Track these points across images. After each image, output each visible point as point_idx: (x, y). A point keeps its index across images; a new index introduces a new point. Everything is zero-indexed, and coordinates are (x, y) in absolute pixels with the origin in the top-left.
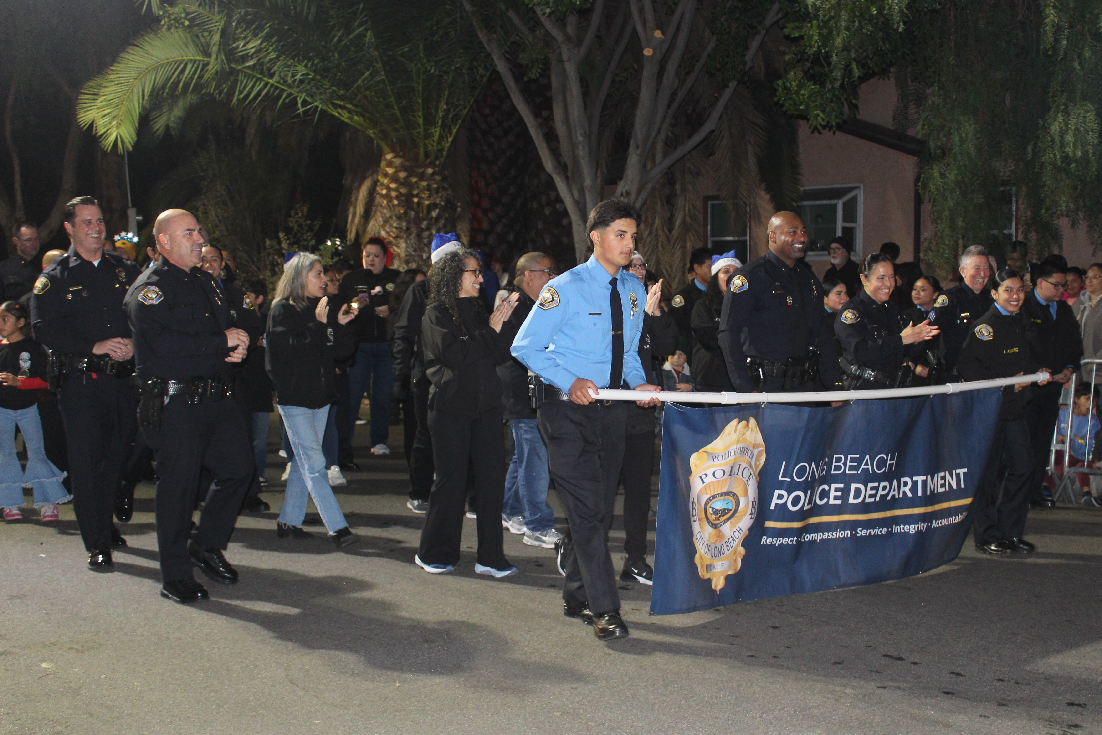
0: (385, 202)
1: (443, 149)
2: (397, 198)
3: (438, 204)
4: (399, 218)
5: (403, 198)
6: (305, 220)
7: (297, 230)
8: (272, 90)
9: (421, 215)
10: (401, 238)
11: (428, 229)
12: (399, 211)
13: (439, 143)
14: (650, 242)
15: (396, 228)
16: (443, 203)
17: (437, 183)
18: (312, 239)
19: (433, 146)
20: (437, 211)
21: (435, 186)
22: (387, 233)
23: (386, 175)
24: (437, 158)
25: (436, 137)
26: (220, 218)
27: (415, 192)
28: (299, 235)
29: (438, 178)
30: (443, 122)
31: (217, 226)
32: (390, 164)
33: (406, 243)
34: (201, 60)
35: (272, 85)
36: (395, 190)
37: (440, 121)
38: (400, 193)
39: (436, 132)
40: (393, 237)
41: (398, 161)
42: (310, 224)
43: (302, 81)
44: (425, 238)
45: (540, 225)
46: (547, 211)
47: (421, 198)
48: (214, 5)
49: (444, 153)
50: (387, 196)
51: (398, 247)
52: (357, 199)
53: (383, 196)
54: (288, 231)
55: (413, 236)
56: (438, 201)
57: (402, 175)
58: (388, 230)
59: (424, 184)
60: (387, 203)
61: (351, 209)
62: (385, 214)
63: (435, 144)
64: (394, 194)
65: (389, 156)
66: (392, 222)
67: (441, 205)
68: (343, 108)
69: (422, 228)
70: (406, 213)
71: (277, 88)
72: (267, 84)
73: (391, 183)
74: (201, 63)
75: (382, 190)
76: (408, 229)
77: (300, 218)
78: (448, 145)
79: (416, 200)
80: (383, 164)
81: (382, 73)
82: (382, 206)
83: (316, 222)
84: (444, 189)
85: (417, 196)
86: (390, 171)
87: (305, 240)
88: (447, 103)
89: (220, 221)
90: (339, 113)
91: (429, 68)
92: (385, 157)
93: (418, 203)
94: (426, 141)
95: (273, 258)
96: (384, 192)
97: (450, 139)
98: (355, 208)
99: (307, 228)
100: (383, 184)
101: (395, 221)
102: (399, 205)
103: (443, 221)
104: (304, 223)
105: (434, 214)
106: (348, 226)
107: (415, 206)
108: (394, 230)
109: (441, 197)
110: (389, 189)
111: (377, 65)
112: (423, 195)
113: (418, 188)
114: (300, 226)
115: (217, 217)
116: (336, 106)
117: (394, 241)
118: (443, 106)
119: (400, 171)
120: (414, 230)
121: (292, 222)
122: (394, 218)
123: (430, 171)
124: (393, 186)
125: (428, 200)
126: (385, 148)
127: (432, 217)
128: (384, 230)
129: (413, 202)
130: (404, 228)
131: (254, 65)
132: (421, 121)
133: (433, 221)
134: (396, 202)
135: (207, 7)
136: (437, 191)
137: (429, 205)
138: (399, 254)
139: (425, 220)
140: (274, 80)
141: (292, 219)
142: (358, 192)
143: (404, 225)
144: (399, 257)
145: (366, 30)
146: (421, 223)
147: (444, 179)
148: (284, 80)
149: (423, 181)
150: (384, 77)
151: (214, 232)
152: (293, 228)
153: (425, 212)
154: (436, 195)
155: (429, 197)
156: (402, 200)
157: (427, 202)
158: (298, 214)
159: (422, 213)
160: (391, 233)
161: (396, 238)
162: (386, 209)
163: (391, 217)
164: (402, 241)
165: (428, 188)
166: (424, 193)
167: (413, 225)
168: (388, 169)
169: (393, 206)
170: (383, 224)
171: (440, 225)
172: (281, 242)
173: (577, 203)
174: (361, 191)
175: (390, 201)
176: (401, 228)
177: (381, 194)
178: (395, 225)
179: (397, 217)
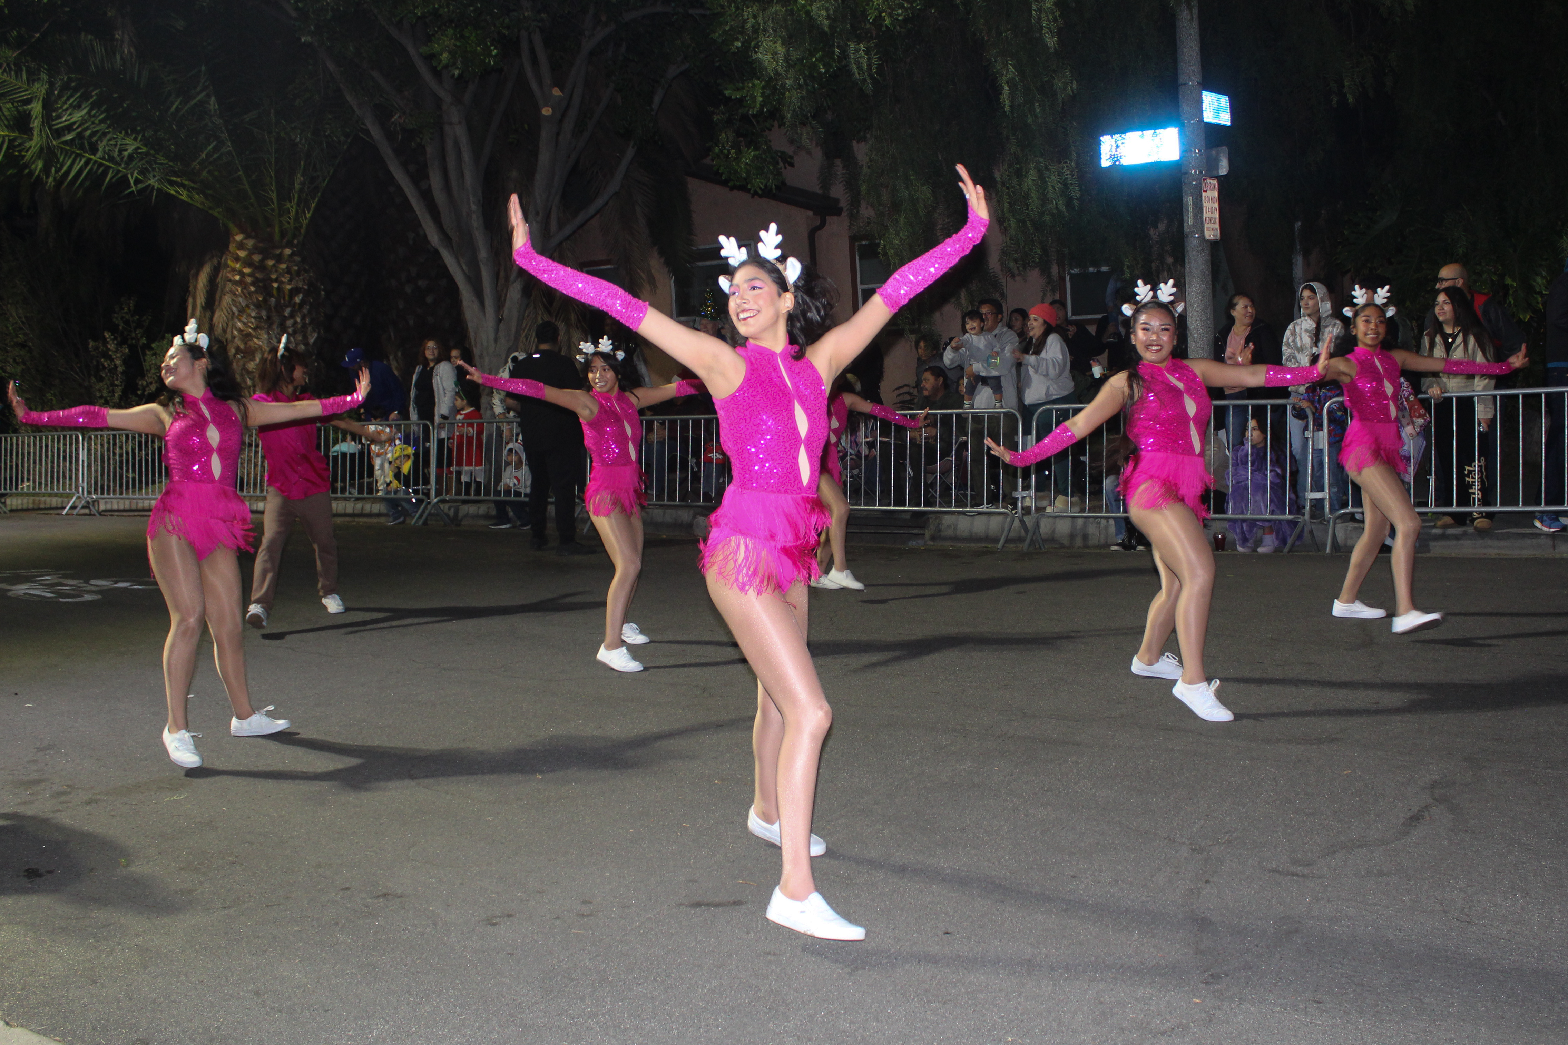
0: (239, 289)
1: (301, 227)
2: (253, 284)
3: (301, 288)
4: (258, 306)
5: (261, 284)
6: (132, 316)
7: (123, 327)
8: (95, 168)
9: (282, 302)
10: (262, 328)
11: (292, 316)
12: (257, 299)
13: (297, 219)
14: (528, 316)
15: (255, 318)
16: (306, 287)
17: (297, 265)
18: (142, 337)
19: (289, 223)
20: (301, 296)
21: (296, 268)
22: (244, 324)
23: (237, 259)
24: (294, 236)
25: (293, 214)
26: (24, 320)
27: (274, 276)
28: (126, 333)
29: (297, 259)
30: (299, 197)
31: (21, 329)
32: (241, 246)
33: (269, 334)
34: (7, 135)
35: (96, 162)
36: (250, 275)
37: (296, 196)
38: (257, 278)
39: (292, 207)
40: (252, 328)
41: (250, 243)
43: (131, 157)
44: (289, 327)
46: (408, 289)
47: (282, 283)
48: (21, 70)
49: (303, 231)
50: (241, 283)
51: (258, 338)
52: (195, 288)
53: (235, 283)
54: (114, 330)
55: (275, 327)
56: (300, 285)
57: (257, 258)
58: (245, 321)
59: (284, 266)
60: (242, 291)
61: (190, 300)
62: (240, 303)
63: (292, 222)
64: (249, 280)
65: (239, 238)
66: (249, 311)
67: (304, 289)
68: (182, 185)
69: (285, 316)
70: (265, 301)
71: (101, 165)
72: (88, 161)
73: (244, 267)
74: (7, 138)
75: (233, 276)
76: (269, 318)
77: (126, 313)
78: (305, 222)
79: (275, 285)
80: (232, 247)
81: (229, 144)
82: (235, 294)
83: (145, 318)
84: (306, 271)
85: (276, 280)
86: (242, 254)
87: (133, 339)
88: (303, 175)
90: (176, 192)
91: (293, 137)
92: (234, 239)
93: (278, 288)
94: (282, 219)
95: (98, 362)
96: (237, 278)
97: (308, 216)
98: (194, 299)
99: (135, 324)
100: (234, 270)
101: (253, 310)
102: (256, 292)
103: (308, 307)
105: (297, 300)
107: (275, 292)
108: (253, 320)
109: (304, 281)
110: (241, 273)
111: (223, 135)
112: (283, 279)
113: (276, 271)
114: (127, 322)
115: (19, 318)
116: (172, 183)
117: (254, 333)
118: (299, 178)
119: (253, 253)
120: (277, 320)
121: (117, 318)
122: (252, 307)
123: (288, 251)
124: (247, 270)
125: (289, 284)
126: (233, 229)
127: (295, 303)
128: (240, 321)
129: (273, 286)
130: (265, 318)
131: (72, 140)
132: (274, 196)
133: (297, 307)
134: (252, 289)
135: (13, 73)
136: (298, 273)
137: (291, 291)
138: (260, 347)
139: (287, 307)
140: (98, 156)
141: (116, 315)
142: (197, 279)
143: (264, 314)
144: (261, 350)
145: (208, 96)
146: (284, 311)
147: (305, 260)
148: (109, 155)
149: (281, 263)
150: (231, 148)
151: (17, 336)
152: (118, 325)
153: (287, 298)
154: (297, 278)
155: (290, 280)
156: (259, 286)
157: (289, 287)
158: (123, 309)
159: (284, 299)
160: (250, 324)
161: (255, 329)
162: (241, 297)
163: (247, 306)
164: (263, 332)
165: (288, 271)
166: (283, 276)
167: (274, 313)
168: (238, 252)
169: (249, 294)
170: (239, 315)
171: (305, 311)
172: (108, 342)
173: (468, 278)
174: (200, 279)
175: (245, 288)
176: (261, 318)
177: (230, 281)
178: (253, 314)
179: (254, 305)
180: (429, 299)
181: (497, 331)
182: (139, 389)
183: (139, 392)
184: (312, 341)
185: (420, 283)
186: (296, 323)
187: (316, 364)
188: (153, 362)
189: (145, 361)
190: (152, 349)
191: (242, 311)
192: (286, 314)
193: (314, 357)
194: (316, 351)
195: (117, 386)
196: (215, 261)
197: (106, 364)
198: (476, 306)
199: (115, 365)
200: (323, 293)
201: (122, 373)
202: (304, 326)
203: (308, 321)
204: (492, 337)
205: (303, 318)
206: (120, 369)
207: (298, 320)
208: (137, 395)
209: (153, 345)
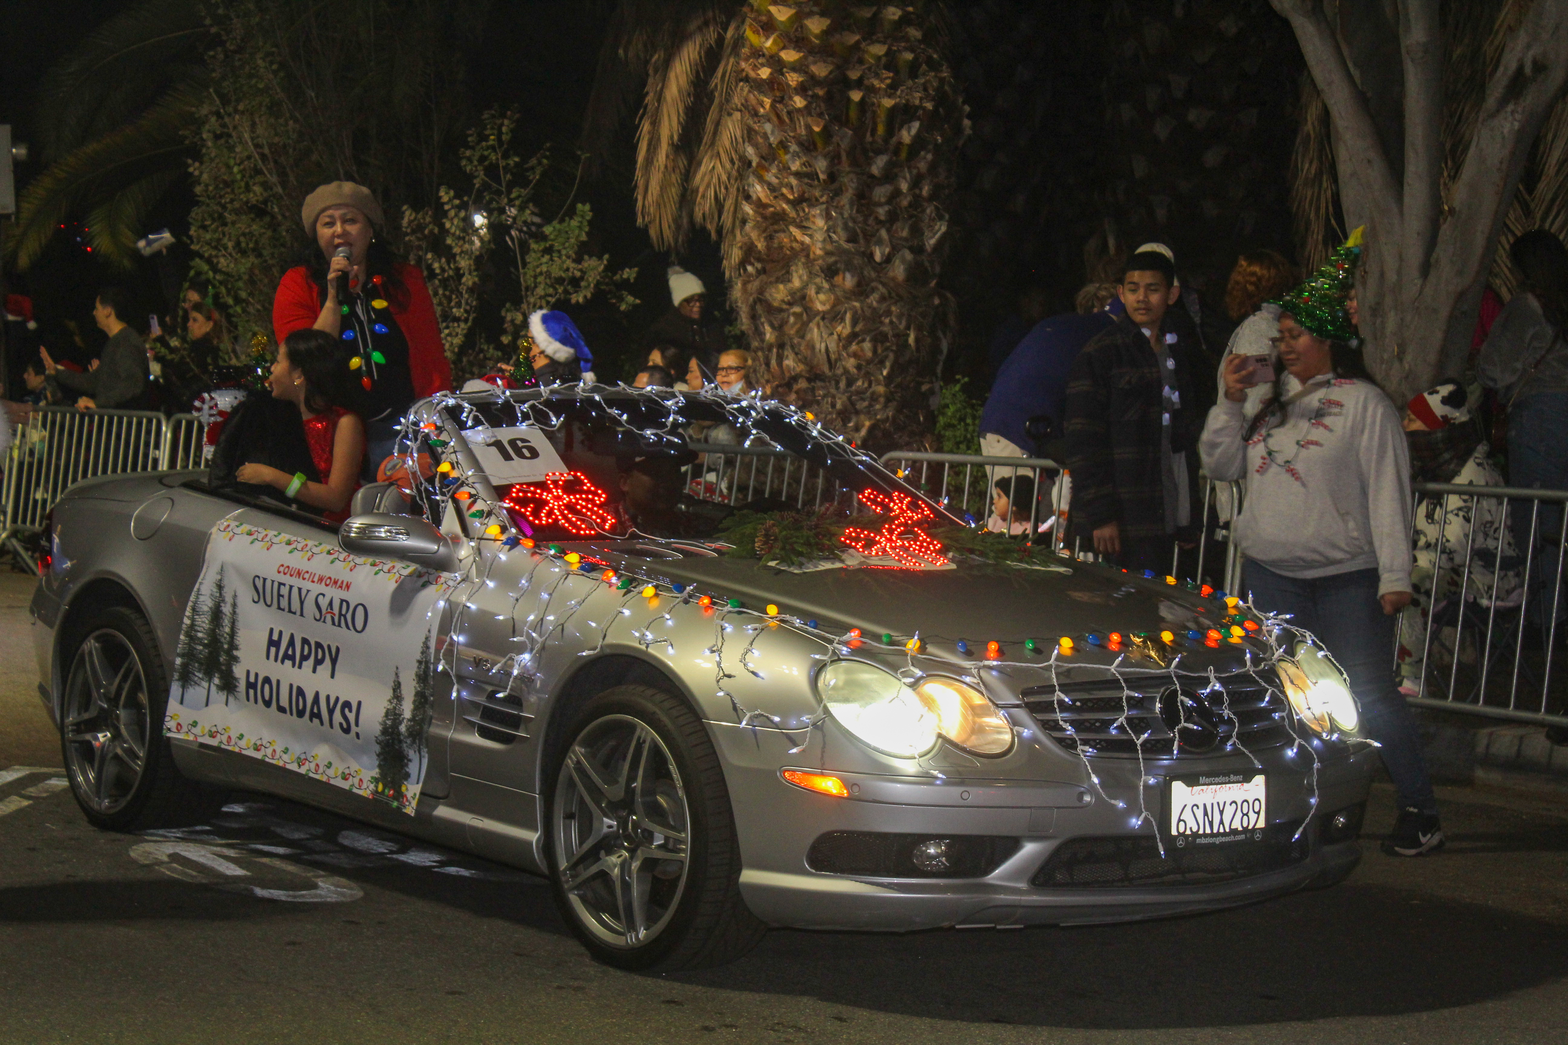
0: (767, 102)
2: (802, 89)
3: (917, 108)
4: (808, 146)
5: (821, 92)
6: (505, 156)
9: (869, 138)
10: (813, 202)
11: (889, 176)
12: (808, 127)
15: (797, 175)
16: (929, 106)
17: (912, 49)
20: (916, 125)
21: (909, 56)
22: (772, 188)
23: (768, 26)
27: (854, 75)
29: (914, 33)
33: (828, 217)
36: (795, 68)
38: (812, 77)
40: (788, 201)
42: (517, 165)
44: (880, 205)
45: (1140, 167)
46: (1162, 130)
47: (871, 90)
50: (773, 86)
51: (802, 228)
52: (660, 97)
53: (759, 85)
55: (845, 200)
56: (916, 98)
57: (816, 25)
58: (774, 181)
59: (879, 50)
60: (773, 106)
61: (646, 127)
62: (765, 136)
64: (793, 79)
66: (786, 158)
67: (924, 109)
69: (872, 176)
70: (827, 133)
73: (784, 48)
75: (755, 68)
76: (832, 177)
77: (493, 148)
79: (856, 96)
82: (756, 114)
83: (533, 161)
84: (933, 66)
85: (859, 84)
86: (779, 13)
89: (263, 157)
93: (863, 105)
95: (420, 259)
96: (765, 73)
99: (509, 176)
100: (757, 53)
101: (796, 155)
102: (807, 110)
103: (930, 157)
104: (502, 163)
105: (906, 136)
106: (638, 173)
107: (853, 114)
108: (794, 181)
109: (925, 89)
112: (876, 83)
113: (861, 61)
117: (793, 214)
119: (810, 14)
120: (850, 183)
121: (469, 159)
122: (794, 147)
123: (893, 13)
124: (790, 56)
125: (890, 96)
127: (900, 143)
128: (761, 180)
129: (849, 99)
130: (822, 176)
133: (904, 155)
134: (799, 102)
136: (913, 70)
137: (892, 111)
138: (806, 250)
139: (879, 152)
141: (468, 153)
143: (821, 165)
144: (808, 256)
146: (869, 162)
147: (928, 38)
149: (873, 42)
153: (881, 129)
154: (910, 83)
155: (893, 87)
156: (815, 96)
157: (888, 103)
158: (486, 138)
159: (874, 131)
160: (784, 191)
161: (796, 203)
162: (769, 121)
163: (783, 145)
164: (817, 211)
165: (890, 62)
166: (877, 75)
167: (845, 166)
168: (773, 9)
169: (789, 113)
170: (759, 165)
171: (923, 166)
172: (445, 214)
173: (1362, 99)
174: (672, 75)
175: (781, 100)
176: (813, 176)
177: (747, 79)
178: (795, 166)
179: (800, 144)
180: (1212, 158)
181: (1431, 242)
182: (504, 332)
183: (505, 340)
184: (931, 242)
185: (1192, 116)
186: (897, 193)
187: (937, 301)
188: (544, 268)
189: (525, 264)
190: (544, 238)
191: (769, 156)
192: (875, 170)
193: (933, 283)
194: (938, 269)
195: (457, 320)
196: (712, 35)
197: (436, 265)
198: (1376, 173)
199: (458, 269)
200: (967, 123)
201: (471, 290)
202: (917, 203)
203: (926, 191)
204: (1414, 254)
205: (916, 184)
206: (469, 280)
207: (904, 186)
208: (499, 346)
209: (547, 230)
